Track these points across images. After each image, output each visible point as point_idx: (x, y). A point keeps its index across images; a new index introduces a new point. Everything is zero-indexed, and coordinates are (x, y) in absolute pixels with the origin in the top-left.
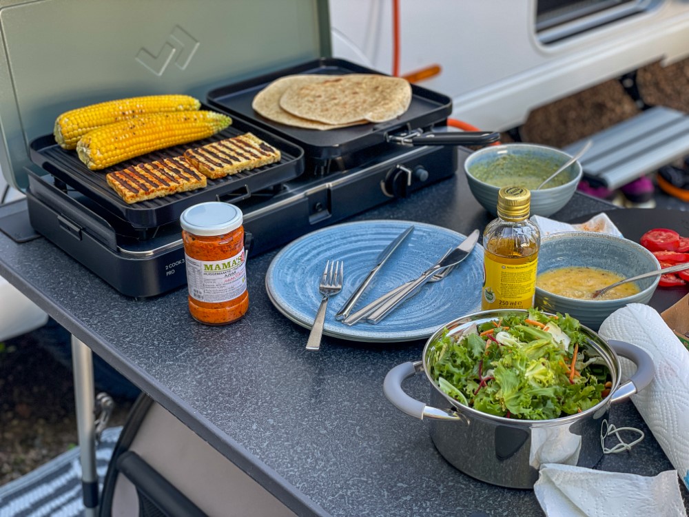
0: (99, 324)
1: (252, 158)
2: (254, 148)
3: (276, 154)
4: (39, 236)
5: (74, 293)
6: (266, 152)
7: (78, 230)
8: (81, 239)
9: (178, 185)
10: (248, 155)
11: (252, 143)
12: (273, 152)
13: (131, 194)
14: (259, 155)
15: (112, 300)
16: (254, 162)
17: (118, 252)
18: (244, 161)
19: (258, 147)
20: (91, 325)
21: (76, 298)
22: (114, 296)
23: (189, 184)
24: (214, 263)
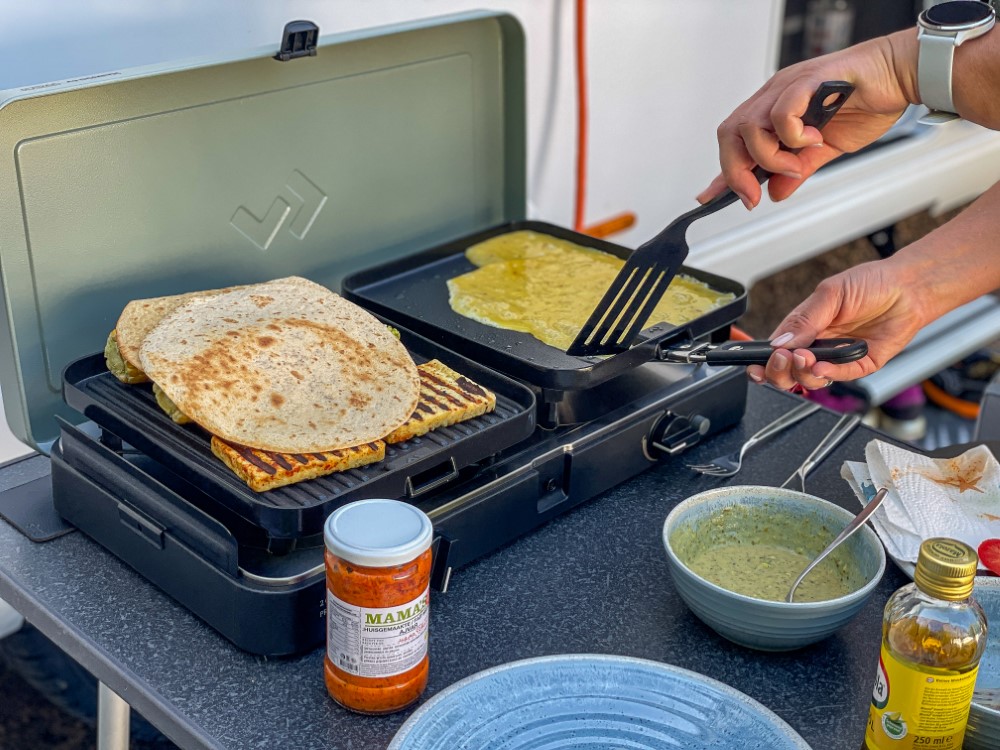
0: (205, 711)
1: (452, 406)
2: (449, 386)
3: (490, 399)
4: (71, 529)
5: (151, 646)
6: (472, 395)
7: (158, 531)
8: (164, 547)
9: (339, 458)
10: (444, 401)
11: (443, 377)
12: (484, 395)
13: (263, 475)
14: (462, 400)
15: (219, 660)
16: (456, 413)
17: (240, 576)
18: (440, 413)
19: (455, 385)
20: (191, 713)
21: (156, 655)
22: (222, 652)
23: (358, 456)
24: (384, 612)
